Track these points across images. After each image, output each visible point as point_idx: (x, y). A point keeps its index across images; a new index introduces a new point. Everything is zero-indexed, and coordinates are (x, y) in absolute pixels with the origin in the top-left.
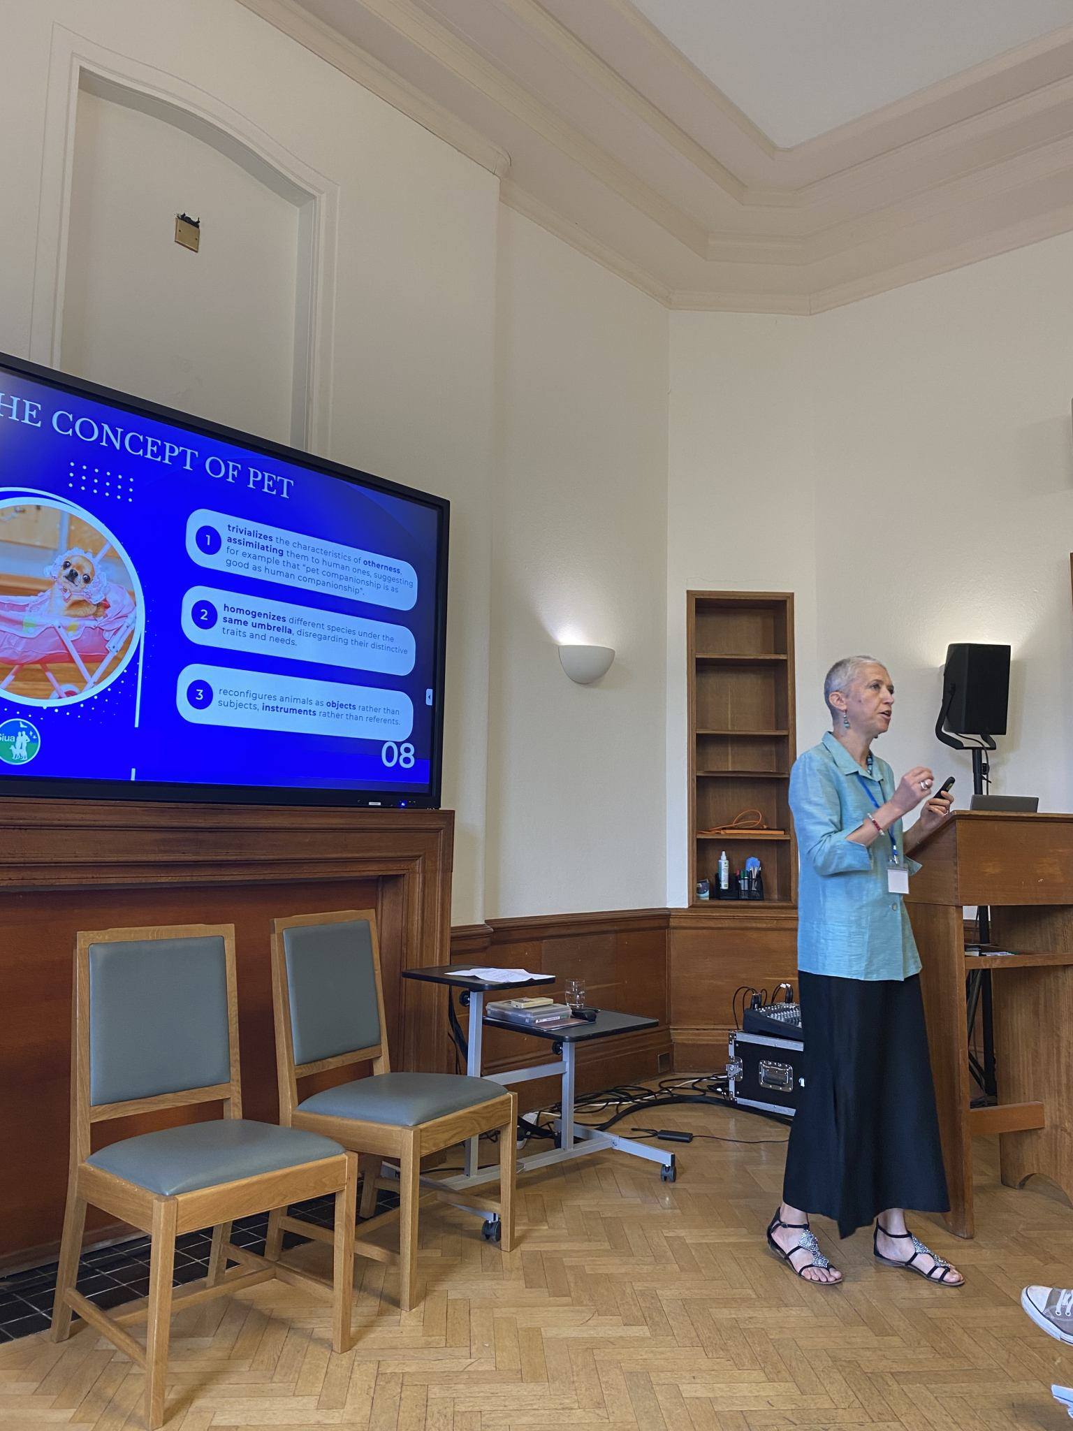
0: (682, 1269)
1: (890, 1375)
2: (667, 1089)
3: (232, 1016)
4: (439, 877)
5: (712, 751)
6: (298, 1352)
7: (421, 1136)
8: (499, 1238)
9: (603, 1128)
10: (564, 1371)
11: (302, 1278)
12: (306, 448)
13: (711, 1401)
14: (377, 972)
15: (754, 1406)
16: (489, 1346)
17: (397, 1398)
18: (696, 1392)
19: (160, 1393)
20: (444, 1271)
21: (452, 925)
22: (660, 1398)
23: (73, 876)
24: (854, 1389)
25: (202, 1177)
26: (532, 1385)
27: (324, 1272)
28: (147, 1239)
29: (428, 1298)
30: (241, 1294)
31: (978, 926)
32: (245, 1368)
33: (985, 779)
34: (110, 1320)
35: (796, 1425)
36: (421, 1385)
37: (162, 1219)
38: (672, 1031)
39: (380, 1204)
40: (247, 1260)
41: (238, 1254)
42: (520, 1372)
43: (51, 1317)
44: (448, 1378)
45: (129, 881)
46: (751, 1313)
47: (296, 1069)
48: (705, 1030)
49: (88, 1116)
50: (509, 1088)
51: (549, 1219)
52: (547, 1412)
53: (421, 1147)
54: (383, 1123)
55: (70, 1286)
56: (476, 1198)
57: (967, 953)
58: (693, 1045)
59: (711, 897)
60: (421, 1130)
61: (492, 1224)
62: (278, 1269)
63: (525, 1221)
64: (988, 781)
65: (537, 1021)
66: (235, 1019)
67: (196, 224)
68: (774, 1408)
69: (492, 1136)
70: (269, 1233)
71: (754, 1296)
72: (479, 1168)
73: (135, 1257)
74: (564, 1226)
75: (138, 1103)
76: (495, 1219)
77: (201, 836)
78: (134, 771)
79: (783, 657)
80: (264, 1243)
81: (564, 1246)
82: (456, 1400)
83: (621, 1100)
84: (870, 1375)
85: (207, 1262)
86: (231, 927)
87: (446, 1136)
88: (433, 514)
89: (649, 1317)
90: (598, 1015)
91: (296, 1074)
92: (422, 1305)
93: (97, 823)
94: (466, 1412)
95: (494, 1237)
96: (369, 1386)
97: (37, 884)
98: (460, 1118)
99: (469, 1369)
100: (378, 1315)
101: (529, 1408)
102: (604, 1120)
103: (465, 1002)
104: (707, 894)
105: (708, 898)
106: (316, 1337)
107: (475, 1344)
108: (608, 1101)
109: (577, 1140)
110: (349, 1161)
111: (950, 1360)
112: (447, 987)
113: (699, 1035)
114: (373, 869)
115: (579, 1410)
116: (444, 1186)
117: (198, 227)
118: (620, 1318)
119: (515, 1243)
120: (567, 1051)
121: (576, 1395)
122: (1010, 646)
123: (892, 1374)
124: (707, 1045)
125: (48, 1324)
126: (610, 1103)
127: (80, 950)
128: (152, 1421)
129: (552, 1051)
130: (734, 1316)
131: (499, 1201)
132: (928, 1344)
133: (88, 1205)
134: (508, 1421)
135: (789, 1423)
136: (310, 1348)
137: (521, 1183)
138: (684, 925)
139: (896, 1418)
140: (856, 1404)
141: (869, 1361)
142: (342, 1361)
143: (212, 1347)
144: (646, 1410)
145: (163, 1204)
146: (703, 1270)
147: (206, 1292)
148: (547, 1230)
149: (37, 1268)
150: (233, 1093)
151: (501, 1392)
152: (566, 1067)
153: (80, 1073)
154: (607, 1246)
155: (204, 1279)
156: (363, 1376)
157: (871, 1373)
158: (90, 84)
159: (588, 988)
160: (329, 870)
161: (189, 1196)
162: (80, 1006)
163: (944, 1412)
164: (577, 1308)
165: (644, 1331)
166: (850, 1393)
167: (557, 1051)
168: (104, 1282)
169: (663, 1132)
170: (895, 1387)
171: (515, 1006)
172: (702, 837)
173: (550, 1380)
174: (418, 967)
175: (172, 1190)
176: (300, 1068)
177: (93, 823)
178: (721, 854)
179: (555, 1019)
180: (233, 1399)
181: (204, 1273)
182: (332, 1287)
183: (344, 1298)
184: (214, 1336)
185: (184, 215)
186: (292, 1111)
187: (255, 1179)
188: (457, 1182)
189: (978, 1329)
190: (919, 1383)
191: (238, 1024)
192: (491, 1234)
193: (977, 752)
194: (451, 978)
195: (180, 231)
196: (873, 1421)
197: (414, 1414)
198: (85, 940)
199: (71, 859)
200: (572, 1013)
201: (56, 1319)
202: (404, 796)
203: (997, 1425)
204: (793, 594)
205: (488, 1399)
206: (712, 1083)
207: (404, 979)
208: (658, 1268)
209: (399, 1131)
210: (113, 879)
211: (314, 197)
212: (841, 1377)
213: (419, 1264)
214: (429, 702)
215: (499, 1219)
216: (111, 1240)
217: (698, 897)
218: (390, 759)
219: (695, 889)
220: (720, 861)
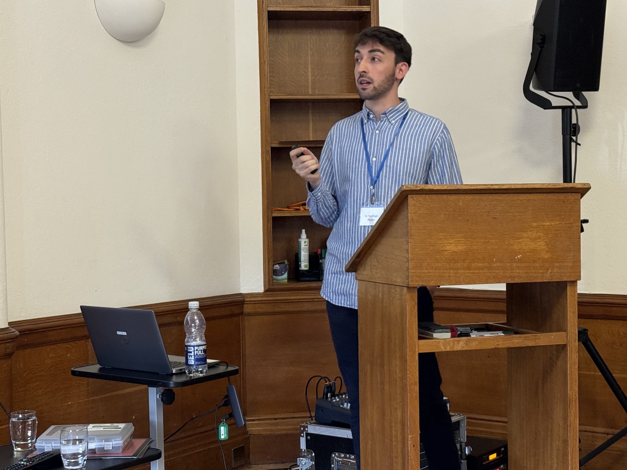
5: (292, 118)
33: (573, 141)
38: (247, 424)
58: (269, 436)
59: (289, 279)
79: (365, 9)
104: (285, 276)
105: (286, 281)
113: (277, 425)
124: (287, 434)
138: (259, 310)
172: (279, 215)
178: (301, 233)
193: (566, 111)
217: (276, 280)
219: (271, 271)
220: (300, 240)
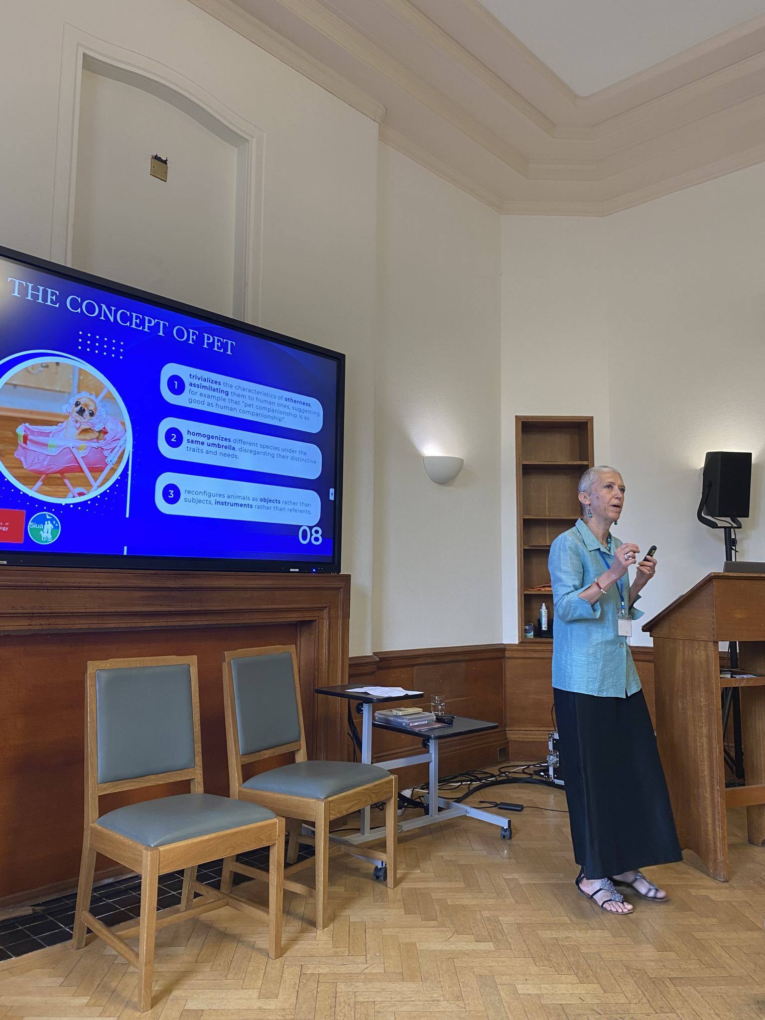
0: (517, 902)
1: (668, 979)
2: (504, 773)
3: (196, 720)
4: (340, 622)
5: (535, 531)
6: (244, 958)
7: (330, 806)
8: (385, 878)
9: (459, 800)
10: (433, 974)
11: (247, 906)
12: (244, 320)
13: (539, 996)
14: (296, 689)
15: (570, 1001)
16: (379, 956)
17: (315, 991)
18: (528, 990)
19: (148, 986)
20: (347, 902)
21: (349, 656)
22: (502, 994)
23: (84, 622)
24: (642, 989)
25: (177, 834)
26: (410, 984)
27: (262, 902)
28: (139, 877)
29: (336, 921)
30: (204, 917)
31: (729, 656)
32: (208, 969)
33: (733, 549)
34: (113, 934)
35: (601, 1015)
36: (332, 983)
37: (149, 863)
38: (507, 732)
39: (301, 853)
40: (208, 892)
41: (202, 889)
42: (401, 974)
43: (72, 931)
44: (350, 978)
45: (123, 625)
46: (567, 934)
47: (240, 758)
48: (531, 731)
49: (97, 792)
50: (392, 772)
51: (421, 866)
52: (421, 1003)
53: (330, 814)
54: (303, 797)
55: (85, 910)
56: (368, 850)
57: (722, 676)
58: (522, 742)
59: (534, 636)
60: (330, 802)
61: (381, 868)
62: (230, 900)
63: (404, 866)
64: (736, 551)
65: (411, 725)
66: (198, 723)
67: (165, 162)
68: (584, 1002)
69: (379, 807)
70: (223, 873)
71: (569, 922)
72: (371, 829)
73: (130, 889)
74: (432, 871)
75: (132, 782)
76: (382, 865)
77: (173, 594)
78: (126, 548)
79: (585, 463)
80: (220, 880)
81: (432, 885)
82: (357, 994)
83: (472, 781)
84: (654, 980)
85: (180, 894)
86: (195, 657)
87: (348, 805)
88: (333, 364)
89: (494, 936)
90: (454, 720)
91: (241, 761)
92: (331, 927)
93: (101, 585)
94: (364, 1002)
95: (382, 878)
96: (295, 982)
97: (59, 628)
98: (357, 793)
99: (366, 971)
100: (300, 932)
101: (409, 1000)
102: (460, 795)
103: (360, 711)
104: (532, 633)
105: (532, 637)
106: (257, 947)
107: (369, 954)
108: (462, 781)
109: (440, 809)
110: (279, 824)
111: (713, 969)
112: (347, 699)
113: (527, 734)
114: (294, 616)
115: (444, 1002)
116: (347, 841)
117: (166, 164)
118: (473, 936)
119: (397, 882)
120: (433, 746)
121: (442, 991)
122: (751, 453)
123: (669, 978)
124: (534, 742)
125: (69, 937)
126: (463, 783)
127: (89, 674)
128: (143, 1006)
129: (421, 746)
130: (555, 936)
131: (385, 852)
132: (696, 958)
133: (97, 852)
134: (393, 1009)
135: (595, 1013)
136: (254, 954)
137: (401, 840)
138: (515, 655)
139: (673, 1011)
140: (645, 1000)
141: (653, 969)
142: (275, 964)
143: (184, 954)
144: (493, 1003)
145: (149, 853)
146: (532, 903)
147: (180, 915)
148: (419, 873)
149: (63, 897)
150: (197, 775)
151: (388, 988)
152: (432, 756)
153: (91, 760)
154: (462, 885)
155: (178, 906)
156: (290, 974)
157: (655, 978)
158: (90, 65)
159: (447, 701)
160: (262, 617)
161: (167, 847)
162: (90, 713)
163: (709, 1007)
164: (442, 929)
165: (490, 946)
166: (640, 992)
167: (426, 745)
168: (109, 908)
169: (502, 804)
170: (672, 988)
171: (395, 714)
172: (529, 593)
173: (423, 980)
174: (326, 686)
175: (156, 843)
176: (245, 758)
177: (97, 585)
178: (542, 605)
179: (423, 723)
180: (200, 991)
181: (178, 901)
182: (268, 912)
183: (277, 921)
184: (186, 946)
185: (157, 155)
186: (239, 788)
187: (213, 835)
188: (355, 839)
189: (732, 947)
190: (690, 986)
191: (200, 727)
192: (380, 875)
193: (727, 530)
194: (348, 694)
195: (154, 167)
196: (656, 1013)
197: (327, 1003)
198: (92, 667)
199: (84, 610)
200: (436, 719)
201: (76, 933)
202: (315, 564)
203: (747, 1016)
204: (593, 417)
205: (379, 993)
206: (537, 769)
207: (316, 694)
208: (499, 901)
209: (315, 802)
210: (112, 624)
211: (248, 141)
212: (632, 981)
213: (329, 897)
214: (332, 498)
215: (386, 865)
216: (113, 878)
217: (526, 636)
218: (304, 538)
219: (523, 630)
220: (541, 610)
